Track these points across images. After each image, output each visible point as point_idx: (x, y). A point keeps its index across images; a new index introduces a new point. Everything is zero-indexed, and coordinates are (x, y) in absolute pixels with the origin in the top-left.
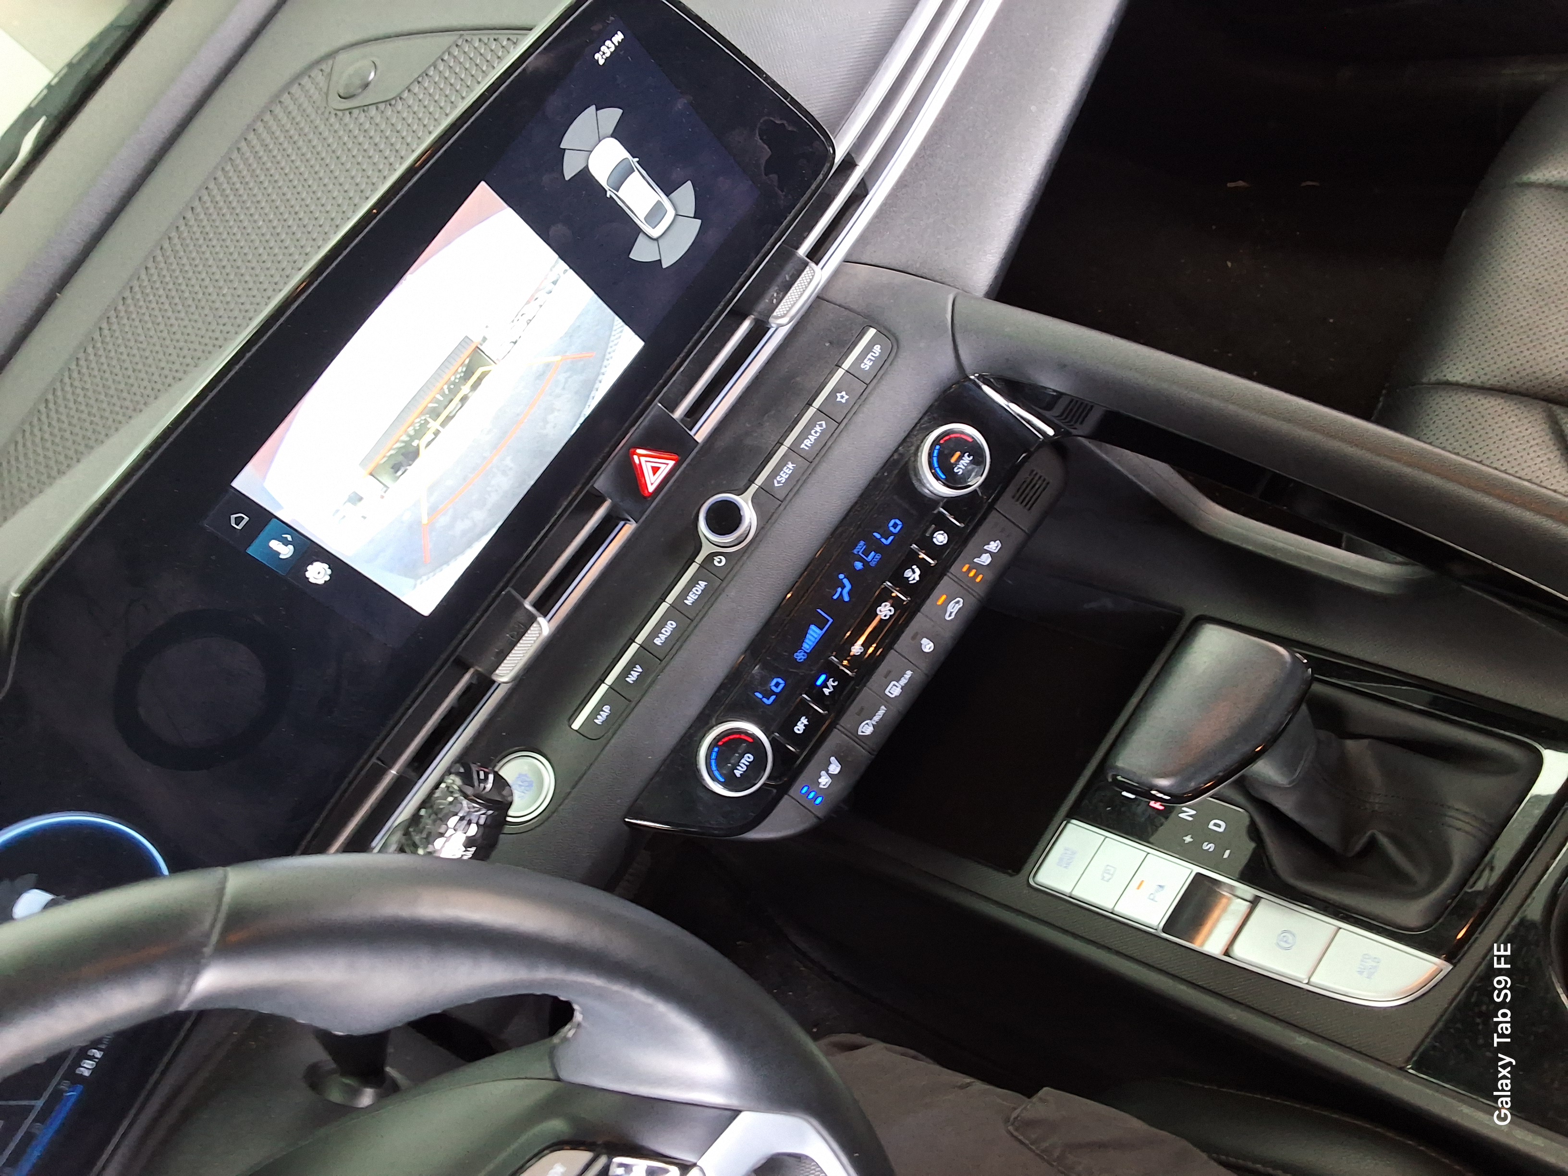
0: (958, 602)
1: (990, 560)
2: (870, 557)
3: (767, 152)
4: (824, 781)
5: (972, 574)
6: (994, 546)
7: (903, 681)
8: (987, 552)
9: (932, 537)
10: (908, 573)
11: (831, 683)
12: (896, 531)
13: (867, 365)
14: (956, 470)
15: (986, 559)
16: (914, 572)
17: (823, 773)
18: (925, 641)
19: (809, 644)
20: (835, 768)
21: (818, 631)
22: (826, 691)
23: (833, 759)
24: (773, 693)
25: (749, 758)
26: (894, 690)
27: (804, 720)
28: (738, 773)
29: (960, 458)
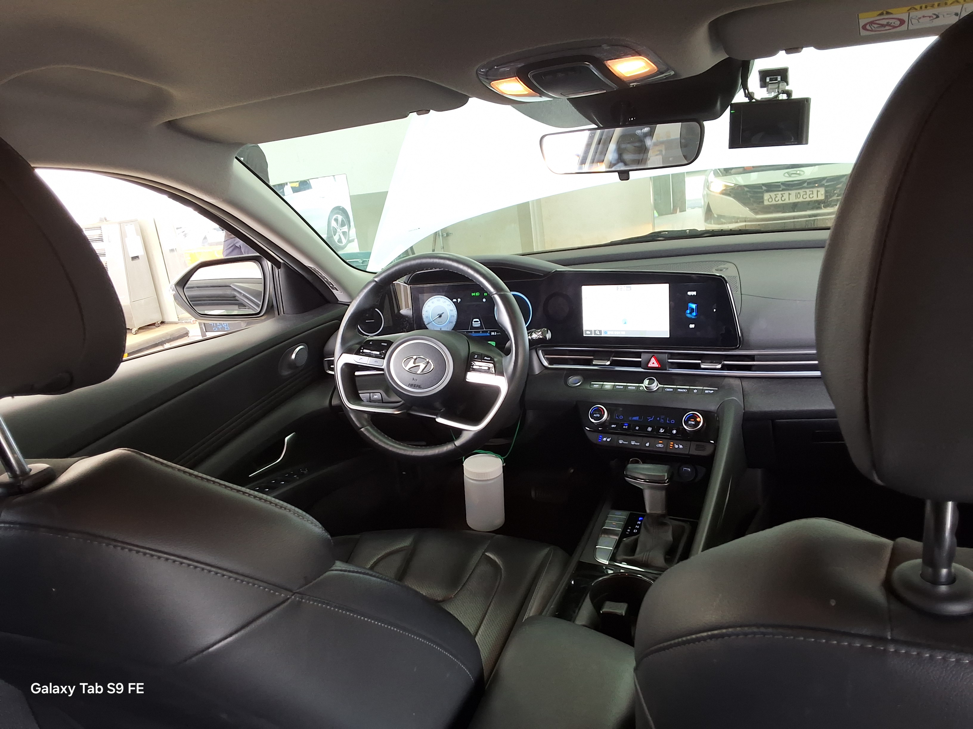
0: (662, 446)
1: (677, 447)
2: (662, 420)
3: (724, 332)
4: (605, 439)
5: (671, 445)
6: (681, 446)
7: (636, 444)
8: (679, 446)
9: (674, 430)
10: (661, 429)
11: (626, 427)
12: (671, 422)
13: (706, 392)
14: (689, 422)
15: (676, 446)
16: (663, 430)
17: (606, 438)
18: (648, 443)
19: (634, 418)
20: (608, 440)
21: (638, 419)
22: (624, 427)
23: (610, 438)
24: (619, 418)
25: (599, 415)
26: (633, 443)
27: (615, 426)
28: (594, 415)
29: (693, 421)
